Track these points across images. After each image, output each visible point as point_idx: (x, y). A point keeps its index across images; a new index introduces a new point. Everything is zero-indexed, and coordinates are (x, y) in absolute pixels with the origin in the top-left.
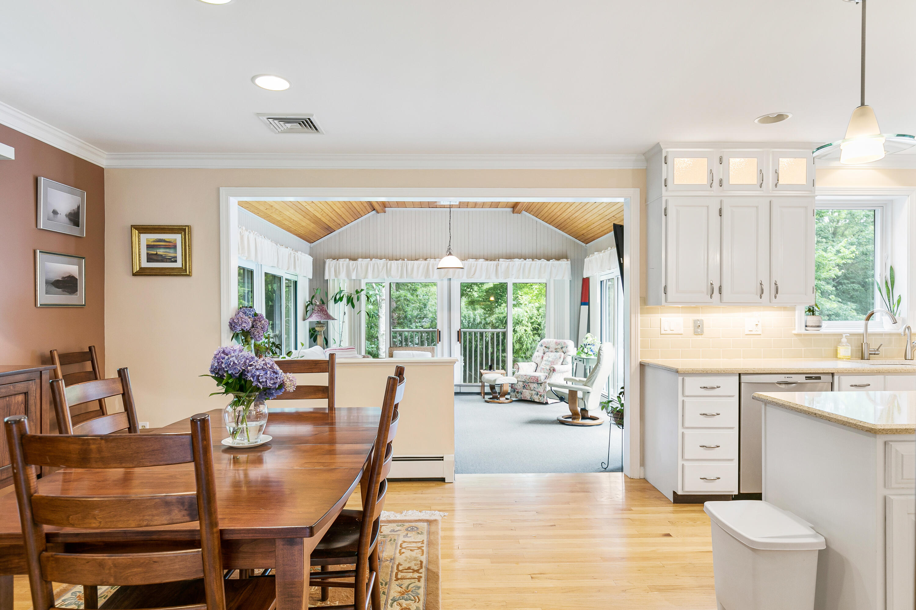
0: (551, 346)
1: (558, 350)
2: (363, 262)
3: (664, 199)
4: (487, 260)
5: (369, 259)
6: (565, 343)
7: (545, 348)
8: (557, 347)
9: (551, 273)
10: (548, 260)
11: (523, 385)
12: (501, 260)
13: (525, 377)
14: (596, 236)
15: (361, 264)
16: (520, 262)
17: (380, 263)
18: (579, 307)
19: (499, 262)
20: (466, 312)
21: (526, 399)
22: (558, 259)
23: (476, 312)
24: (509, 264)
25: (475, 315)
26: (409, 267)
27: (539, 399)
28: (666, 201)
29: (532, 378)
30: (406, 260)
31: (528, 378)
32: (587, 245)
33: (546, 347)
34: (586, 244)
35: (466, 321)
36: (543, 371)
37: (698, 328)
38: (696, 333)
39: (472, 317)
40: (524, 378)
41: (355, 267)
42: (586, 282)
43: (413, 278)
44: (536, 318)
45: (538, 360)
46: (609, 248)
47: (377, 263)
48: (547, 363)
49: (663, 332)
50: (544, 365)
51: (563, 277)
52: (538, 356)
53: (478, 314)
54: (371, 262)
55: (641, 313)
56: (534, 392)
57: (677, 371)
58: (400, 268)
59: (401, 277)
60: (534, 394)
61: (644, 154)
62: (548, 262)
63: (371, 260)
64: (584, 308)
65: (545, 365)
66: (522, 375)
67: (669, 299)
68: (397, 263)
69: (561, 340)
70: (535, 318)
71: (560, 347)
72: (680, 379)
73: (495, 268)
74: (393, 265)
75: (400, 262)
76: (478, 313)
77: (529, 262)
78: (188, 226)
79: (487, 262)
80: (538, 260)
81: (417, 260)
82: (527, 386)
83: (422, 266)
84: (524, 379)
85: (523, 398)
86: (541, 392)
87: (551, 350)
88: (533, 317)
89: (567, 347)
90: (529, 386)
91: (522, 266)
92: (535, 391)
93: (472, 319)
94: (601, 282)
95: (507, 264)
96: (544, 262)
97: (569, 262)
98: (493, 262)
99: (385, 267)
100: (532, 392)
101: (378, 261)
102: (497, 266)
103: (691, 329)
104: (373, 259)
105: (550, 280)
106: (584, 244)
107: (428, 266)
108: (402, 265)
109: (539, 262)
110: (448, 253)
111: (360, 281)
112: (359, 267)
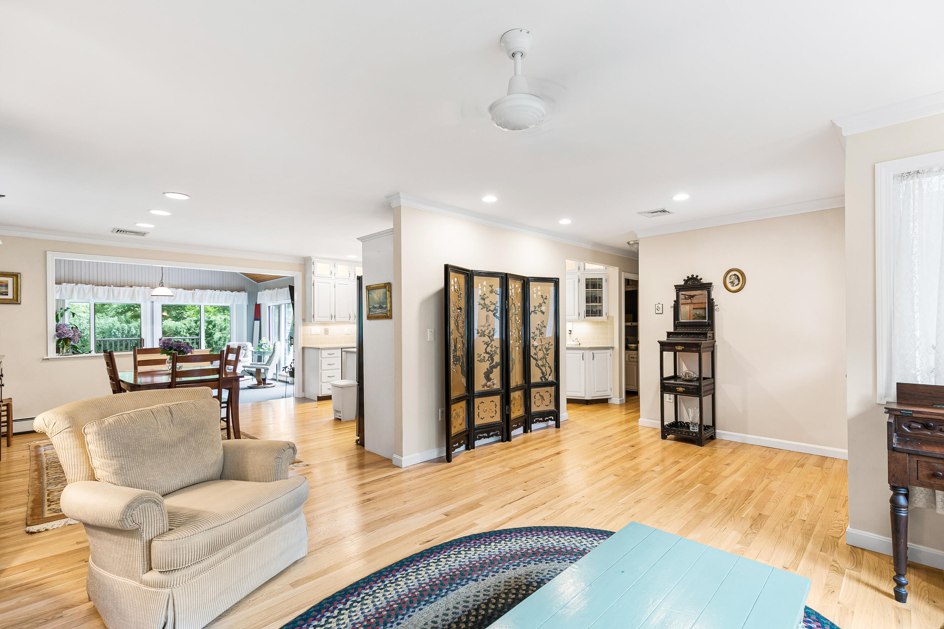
2: (67, 286)
3: (313, 279)
4: (185, 289)
5: (74, 284)
6: (245, 344)
9: (234, 300)
10: (232, 292)
12: (196, 290)
14: (266, 280)
15: (66, 288)
16: (211, 292)
17: (86, 288)
18: (253, 322)
20: (119, 325)
22: (239, 291)
23: (131, 325)
24: (203, 293)
25: (130, 328)
26: (116, 292)
28: (314, 280)
30: (112, 286)
32: (259, 284)
35: (120, 333)
37: (326, 332)
38: (326, 334)
39: (126, 329)
41: (59, 289)
42: (258, 307)
44: (195, 329)
46: (276, 289)
47: (83, 288)
49: (312, 334)
51: (243, 303)
53: (133, 327)
54: (76, 286)
55: (303, 326)
57: (319, 348)
58: (106, 292)
59: (108, 298)
61: (304, 258)
62: (232, 293)
64: (257, 323)
67: (315, 320)
68: (103, 288)
69: (242, 343)
70: (193, 330)
72: (320, 351)
73: (192, 295)
74: (99, 290)
75: (107, 287)
76: (133, 325)
77: (218, 292)
78: (20, 273)
79: (185, 291)
81: (123, 286)
83: (127, 291)
88: (191, 328)
89: (246, 347)
91: (213, 294)
93: (127, 331)
94: (269, 307)
95: (201, 293)
96: (229, 293)
97: (247, 294)
98: (190, 291)
99: (92, 291)
101: (85, 286)
102: (193, 294)
103: (324, 332)
104: (79, 284)
105: (233, 304)
106: (257, 284)
107: (134, 292)
108: (109, 290)
109: (225, 292)
110: (161, 285)
111: (64, 301)
112: (63, 290)
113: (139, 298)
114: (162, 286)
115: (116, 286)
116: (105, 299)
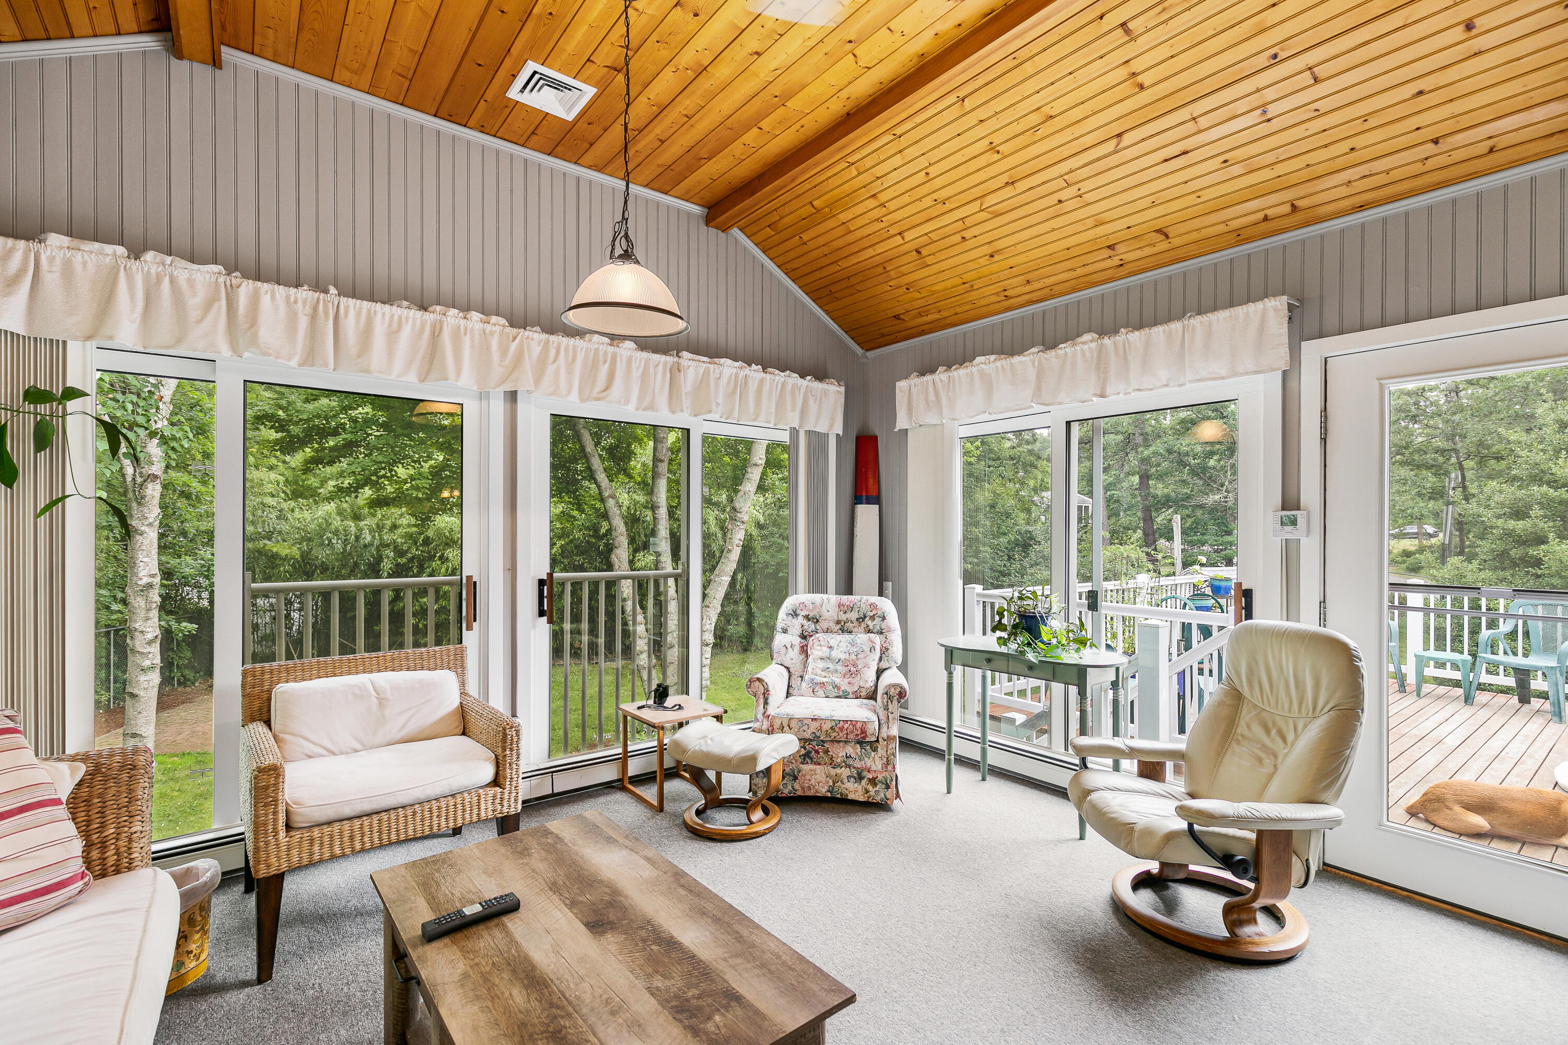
0: (826, 615)
1: (849, 624)
2: (78, 257)
4: (644, 348)
5: (121, 250)
6: (872, 606)
7: (805, 622)
8: (843, 617)
9: (804, 412)
10: (801, 375)
11: (803, 751)
12: (683, 354)
13: (814, 725)
15: (68, 265)
16: (735, 371)
17: (190, 282)
19: (681, 361)
21: (811, 793)
22: (821, 374)
24: (707, 371)
26: (350, 325)
27: (867, 792)
29: (841, 729)
30: (332, 291)
31: (827, 726)
32: (868, 354)
33: (807, 617)
34: (867, 350)
36: (821, 693)
40: (812, 729)
41: (22, 270)
43: (367, 371)
45: (793, 657)
47: (173, 281)
48: (831, 666)
50: (819, 672)
52: (789, 646)
54: (134, 265)
56: (845, 772)
58: (303, 322)
59: (310, 357)
60: (844, 776)
62: (800, 380)
63: (136, 253)
64: (867, 515)
65: (824, 674)
66: (800, 720)
68: (288, 297)
71: (853, 616)
73: (668, 375)
74: (266, 300)
75: (304, 294)
79: (645, 355)
80: (777, 372)
81: (386, 298)
82: (817, 752)
83: (406, 331)
84: (809, 732)
85: (799, 793)
86: (874, 768)
87: (824, 625)
89: (884, 618)
90: (826, 752)
92: (849, 766)
95: (702, 371)
96: (793, 379)
97: (843, 389)
98: (663, 358)
99: (224, 302)
100: (838, 771)
101: (184, 270)
102: (676, 370)
104: (150, 256)
106: (859, 351)
107: (436, 335)
108: (315, 309)
109: (780, 377)
110: (618, 251)
111: (58, 347)
112: (51, 279)
113: (459, 372)
114: (627, 256)
115: (353, 293)
116: (294, 363)
